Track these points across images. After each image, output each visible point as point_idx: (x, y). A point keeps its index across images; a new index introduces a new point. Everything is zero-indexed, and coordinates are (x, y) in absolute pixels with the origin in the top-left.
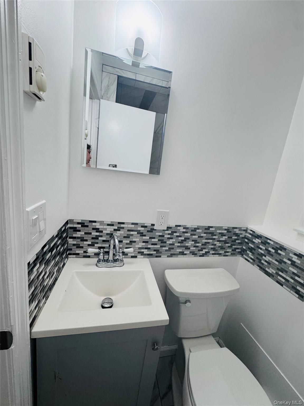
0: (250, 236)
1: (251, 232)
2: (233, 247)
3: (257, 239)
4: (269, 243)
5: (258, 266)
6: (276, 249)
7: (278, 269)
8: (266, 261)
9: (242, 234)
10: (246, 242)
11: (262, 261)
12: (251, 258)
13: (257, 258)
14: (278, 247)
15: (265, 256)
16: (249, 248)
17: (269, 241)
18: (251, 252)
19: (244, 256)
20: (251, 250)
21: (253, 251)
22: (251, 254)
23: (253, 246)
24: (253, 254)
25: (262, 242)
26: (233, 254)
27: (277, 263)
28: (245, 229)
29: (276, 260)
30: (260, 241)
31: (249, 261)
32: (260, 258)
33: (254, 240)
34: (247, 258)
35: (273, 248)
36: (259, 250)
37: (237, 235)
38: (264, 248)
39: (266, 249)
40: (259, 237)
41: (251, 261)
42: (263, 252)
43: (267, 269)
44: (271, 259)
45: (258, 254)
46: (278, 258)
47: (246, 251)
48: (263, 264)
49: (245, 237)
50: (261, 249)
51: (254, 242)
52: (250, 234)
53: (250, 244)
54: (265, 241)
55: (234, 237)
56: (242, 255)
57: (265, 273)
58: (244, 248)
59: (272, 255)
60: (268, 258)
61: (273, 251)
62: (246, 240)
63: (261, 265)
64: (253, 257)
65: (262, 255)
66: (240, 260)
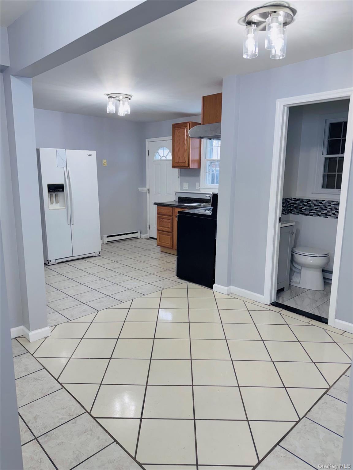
0: (294, 201)
1: (294, 199)
2: (288, 209)
3: (298, 202)
4: (304, 201)
5: (301, 214)
6: (307, 202)
7: (310, 210)
8: (304, 210)
9: (290, 201)
10: (292, 206)
11: (302, 211)
12: (297, 212)
13: (300, 210)
14: (308, 201)
15: (303, 207)
16: (294, 208)
17: (303, 200)
18: (295, 209)
19: (292, 213)
20: (296, 208)
21: (297, 208)
22: (296, 210)
23: (296, 206)
24: (297, 209)
25: (300, 202)
26: (288, 213)
27: (309, 208)
28: (290, 198)
29: (308, 207)
30: (299, 202)
31: (295, 214)
32: (301, 209)
33: (296, 203)
34: (294, 213)
35: (306, 202)
36: (300, 206)
37: (288, 202)
38: (302, 204)
39: (303, 204)
40: (298, 200)
41: (297, 213)
42: (302, 206)
43: (305, 213)
44: (306, 208)
45: (300, 208)
46: (309, 205)
47: (293, 210)
48: (303, 212)
49: (291, 203)
50: (300, 205)
51: (296, 204)
52: (293, 200)
53: (294, 206)
54: (302, 201)
55: (288, 204)
56: (291, 213)
57: (305, 215)
58: (292, 209)
59: (306, 206)
60: (305, 208)
61: (306, 203)
62: (292, 204)
63: (302, 213)
64: (297, 211)
65: (301, 208)
66: (291, 215)
